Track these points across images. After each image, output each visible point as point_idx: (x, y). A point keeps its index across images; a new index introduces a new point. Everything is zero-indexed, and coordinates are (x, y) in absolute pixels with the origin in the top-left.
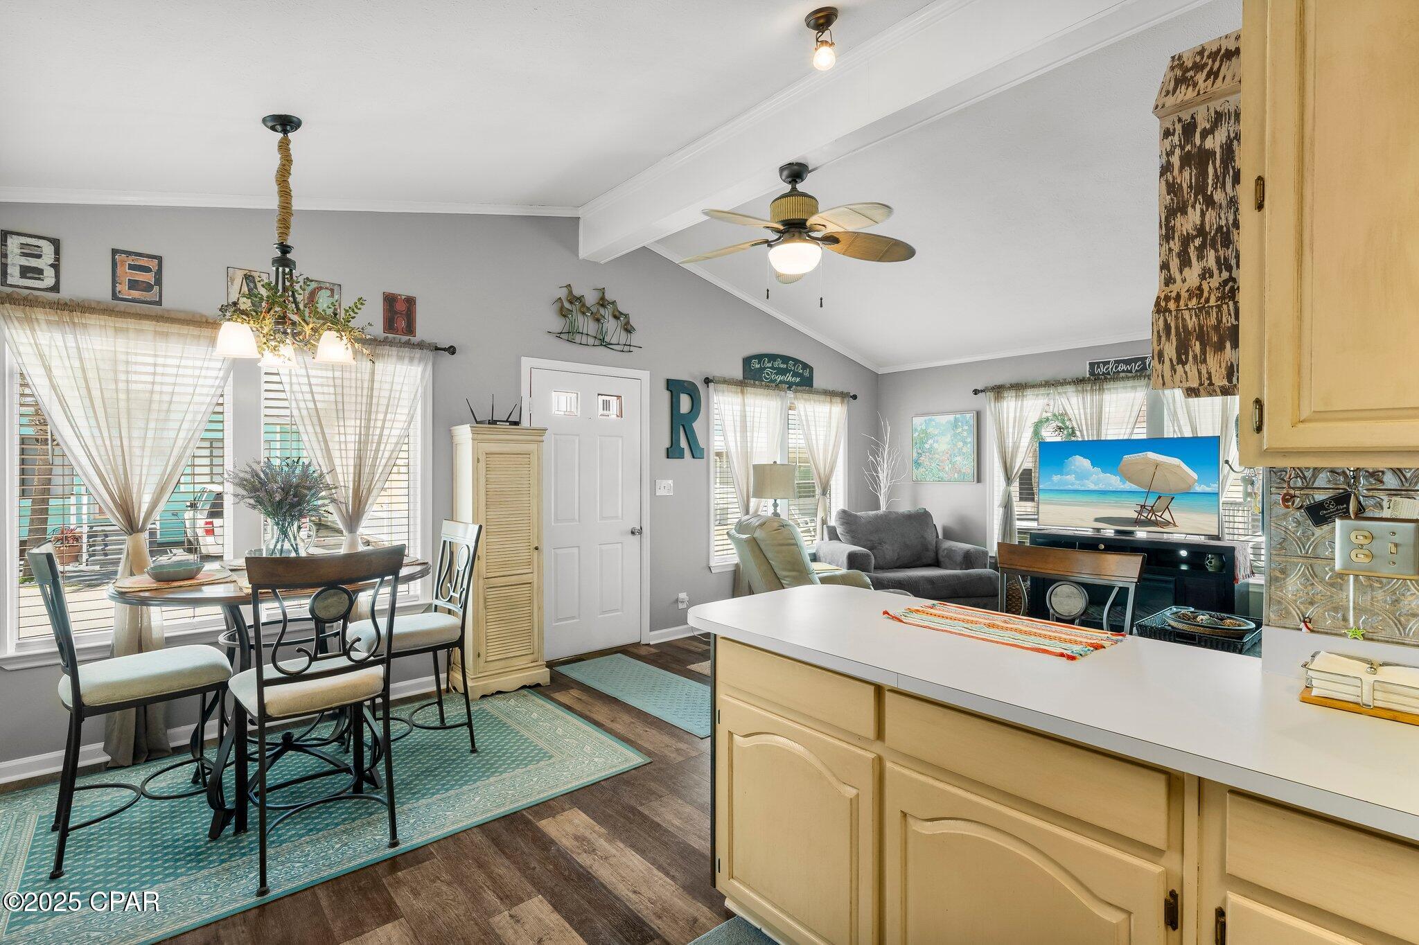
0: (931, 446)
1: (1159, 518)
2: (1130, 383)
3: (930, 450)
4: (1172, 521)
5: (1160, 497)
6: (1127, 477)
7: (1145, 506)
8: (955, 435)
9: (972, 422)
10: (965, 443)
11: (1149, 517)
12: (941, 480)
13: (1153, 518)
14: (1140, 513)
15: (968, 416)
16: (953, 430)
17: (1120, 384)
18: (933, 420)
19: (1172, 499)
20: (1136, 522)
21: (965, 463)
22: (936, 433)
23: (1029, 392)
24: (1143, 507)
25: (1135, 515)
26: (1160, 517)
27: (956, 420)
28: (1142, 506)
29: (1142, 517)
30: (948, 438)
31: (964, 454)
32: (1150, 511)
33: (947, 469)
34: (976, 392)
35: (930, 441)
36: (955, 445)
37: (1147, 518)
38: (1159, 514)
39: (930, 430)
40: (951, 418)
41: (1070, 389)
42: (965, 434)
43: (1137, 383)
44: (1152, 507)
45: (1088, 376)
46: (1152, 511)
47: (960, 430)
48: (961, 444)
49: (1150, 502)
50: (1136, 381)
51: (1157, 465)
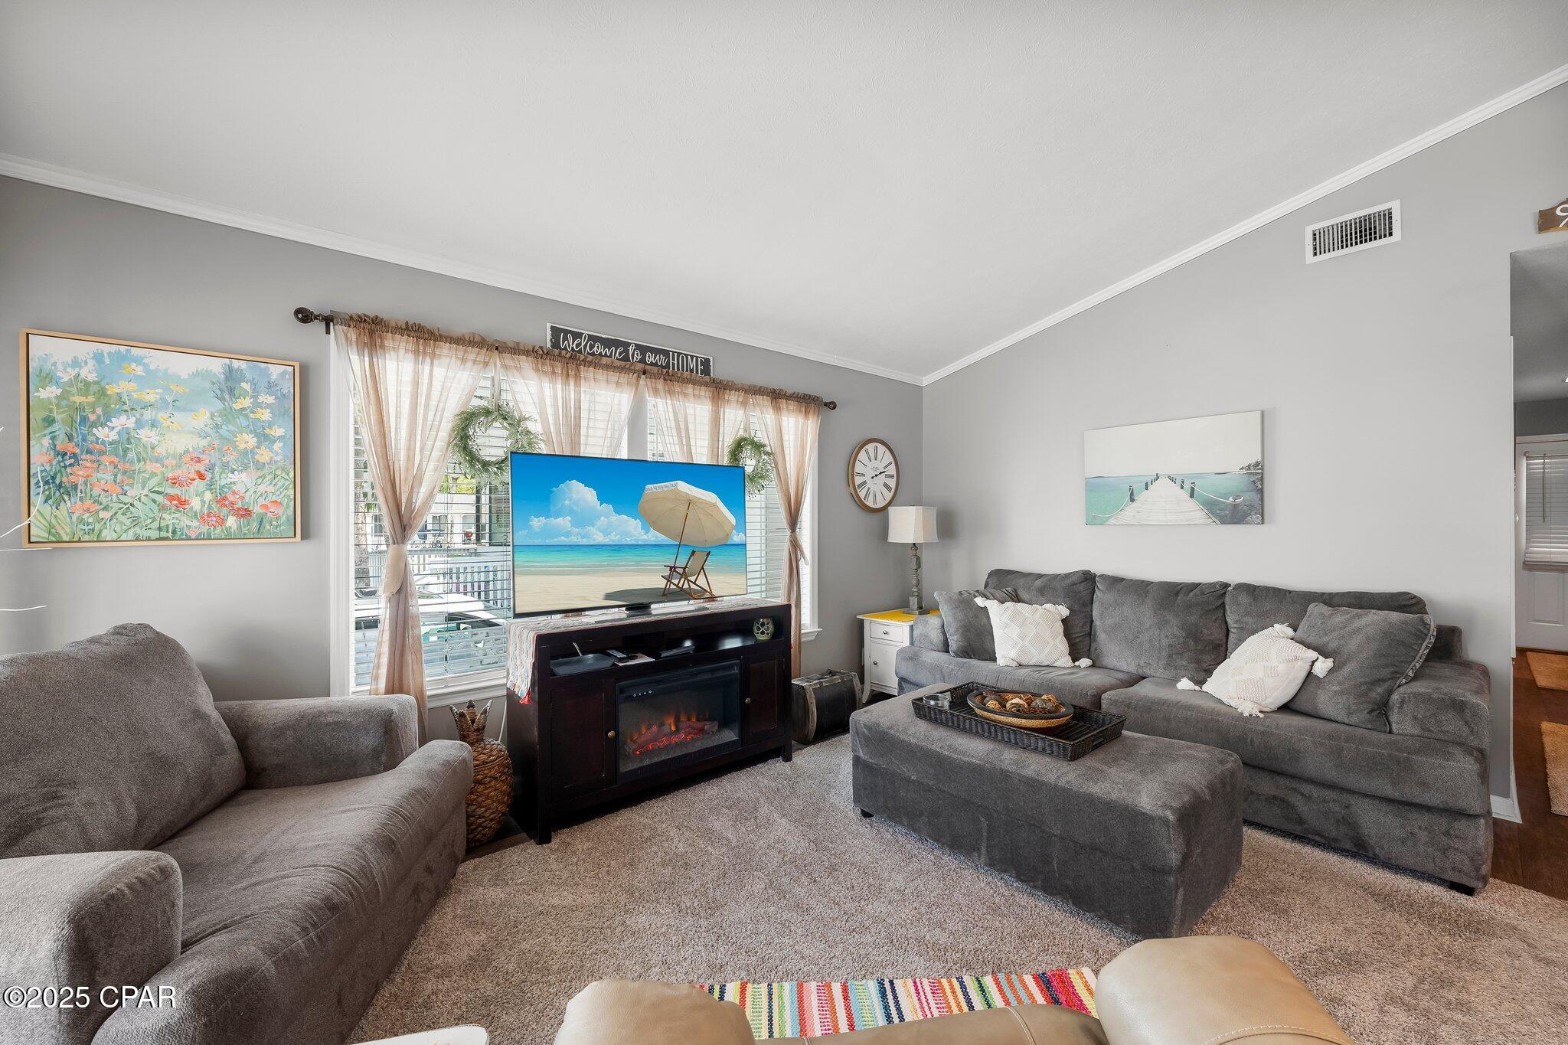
0: (127, 439)
1: (693, 586)
2: (614, 376)
3: (124, 444)
4: (707, 589)
5: (693, 553)
6: (651, 521)
7: (675, 568)
8: (228, 415)
9: (287, 387)
10: (264, 438)
11: (680, 585)
12: (172, 535)
13: (686, 586)
14: (669, 579)
15: (275, 371)
16: (222, 399)
17: (601, 374)
18: (139, 361)
19: (708, 554)
20: (664, 595)
21: (262, 488)
22: (151, 397)
23: (445, 349)
24: (673, 569)
25: (661, 584)
26: (694, 583)
27: (231, 375)
28: (671, 568)
29: (672, 586)
30: (202, 418)
31: (259, 466)
32: (682, 575)
33: (196, 504)
34: (304, 316)
35: (120, 422)
36: (229, 441)
37: (677, 586)
38: (693, 579)
39: (119, 387)
40: (216, 366)
41: (526, 362)
42: (265, 415)
43: (624, 378)
44: (684, 568)
45: (549, 345)
46: (684, 575)
47: (246, 402)
48: (248, 440)
49: (681, 562)
50: (622, 375)
51: (690, 502)
